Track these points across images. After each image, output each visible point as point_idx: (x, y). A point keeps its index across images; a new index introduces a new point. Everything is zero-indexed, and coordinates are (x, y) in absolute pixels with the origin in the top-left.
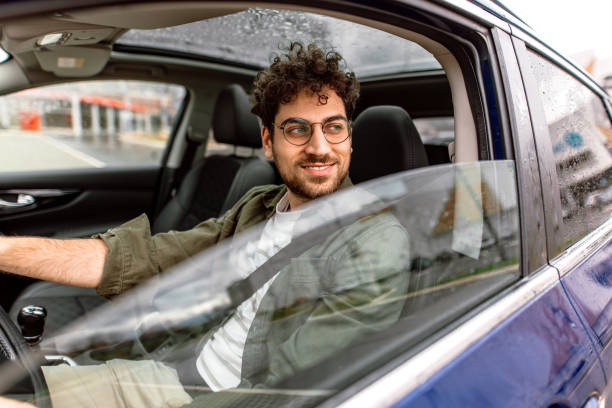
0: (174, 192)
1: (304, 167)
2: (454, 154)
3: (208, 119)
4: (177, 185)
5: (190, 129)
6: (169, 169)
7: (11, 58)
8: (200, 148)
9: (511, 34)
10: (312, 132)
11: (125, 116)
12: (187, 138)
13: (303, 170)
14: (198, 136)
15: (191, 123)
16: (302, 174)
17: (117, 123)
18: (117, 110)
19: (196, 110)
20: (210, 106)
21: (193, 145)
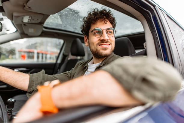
0: (58, 70)
1: (100, 45)
2: (146, 46)
3: (69, 49)
4: (59, 68)
5: (64, 52)
6: (57, 64)
7: (17, 30)
8: (67, 58)
9: (161, 10)
10: (103, 33)
11: (48, 56)
12: (63, 55)
13: (99, 46)
14: (66, 54)
15: (65, 50)
16: (99, 48)
17: (46, 58)
18: (46, 54)
19: (66, 47)
20: (70, 45)
21: (65, 57)
